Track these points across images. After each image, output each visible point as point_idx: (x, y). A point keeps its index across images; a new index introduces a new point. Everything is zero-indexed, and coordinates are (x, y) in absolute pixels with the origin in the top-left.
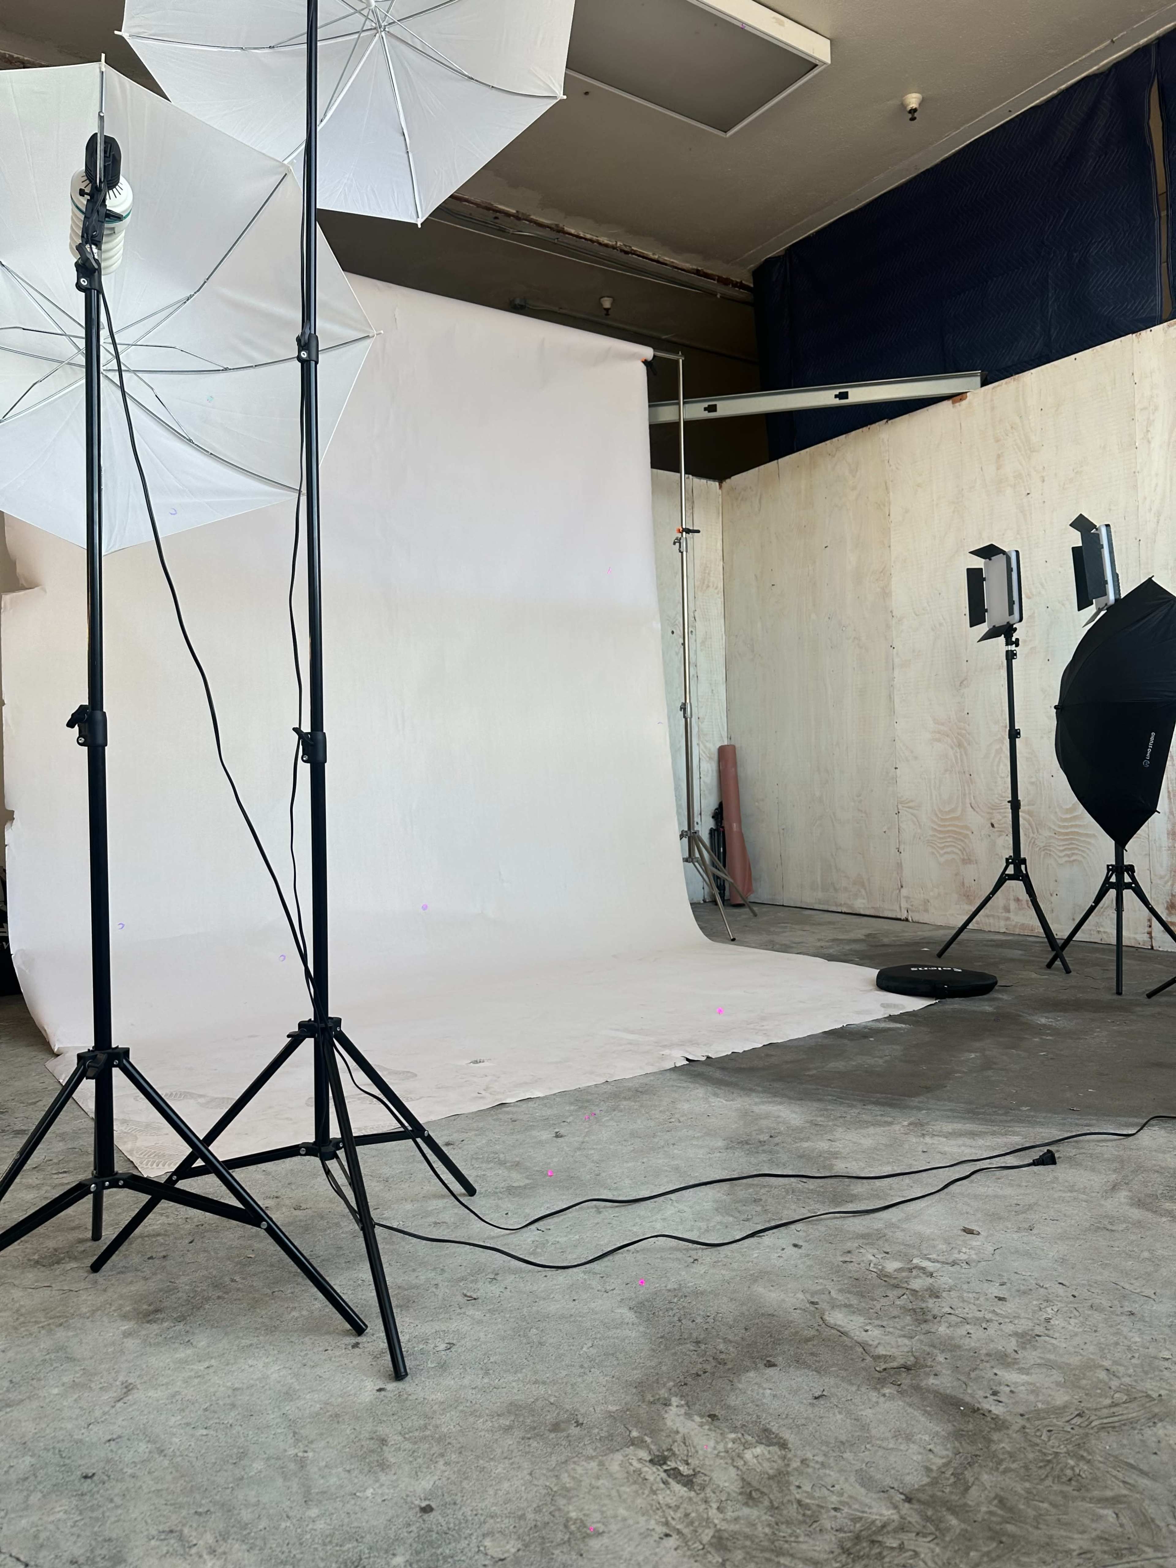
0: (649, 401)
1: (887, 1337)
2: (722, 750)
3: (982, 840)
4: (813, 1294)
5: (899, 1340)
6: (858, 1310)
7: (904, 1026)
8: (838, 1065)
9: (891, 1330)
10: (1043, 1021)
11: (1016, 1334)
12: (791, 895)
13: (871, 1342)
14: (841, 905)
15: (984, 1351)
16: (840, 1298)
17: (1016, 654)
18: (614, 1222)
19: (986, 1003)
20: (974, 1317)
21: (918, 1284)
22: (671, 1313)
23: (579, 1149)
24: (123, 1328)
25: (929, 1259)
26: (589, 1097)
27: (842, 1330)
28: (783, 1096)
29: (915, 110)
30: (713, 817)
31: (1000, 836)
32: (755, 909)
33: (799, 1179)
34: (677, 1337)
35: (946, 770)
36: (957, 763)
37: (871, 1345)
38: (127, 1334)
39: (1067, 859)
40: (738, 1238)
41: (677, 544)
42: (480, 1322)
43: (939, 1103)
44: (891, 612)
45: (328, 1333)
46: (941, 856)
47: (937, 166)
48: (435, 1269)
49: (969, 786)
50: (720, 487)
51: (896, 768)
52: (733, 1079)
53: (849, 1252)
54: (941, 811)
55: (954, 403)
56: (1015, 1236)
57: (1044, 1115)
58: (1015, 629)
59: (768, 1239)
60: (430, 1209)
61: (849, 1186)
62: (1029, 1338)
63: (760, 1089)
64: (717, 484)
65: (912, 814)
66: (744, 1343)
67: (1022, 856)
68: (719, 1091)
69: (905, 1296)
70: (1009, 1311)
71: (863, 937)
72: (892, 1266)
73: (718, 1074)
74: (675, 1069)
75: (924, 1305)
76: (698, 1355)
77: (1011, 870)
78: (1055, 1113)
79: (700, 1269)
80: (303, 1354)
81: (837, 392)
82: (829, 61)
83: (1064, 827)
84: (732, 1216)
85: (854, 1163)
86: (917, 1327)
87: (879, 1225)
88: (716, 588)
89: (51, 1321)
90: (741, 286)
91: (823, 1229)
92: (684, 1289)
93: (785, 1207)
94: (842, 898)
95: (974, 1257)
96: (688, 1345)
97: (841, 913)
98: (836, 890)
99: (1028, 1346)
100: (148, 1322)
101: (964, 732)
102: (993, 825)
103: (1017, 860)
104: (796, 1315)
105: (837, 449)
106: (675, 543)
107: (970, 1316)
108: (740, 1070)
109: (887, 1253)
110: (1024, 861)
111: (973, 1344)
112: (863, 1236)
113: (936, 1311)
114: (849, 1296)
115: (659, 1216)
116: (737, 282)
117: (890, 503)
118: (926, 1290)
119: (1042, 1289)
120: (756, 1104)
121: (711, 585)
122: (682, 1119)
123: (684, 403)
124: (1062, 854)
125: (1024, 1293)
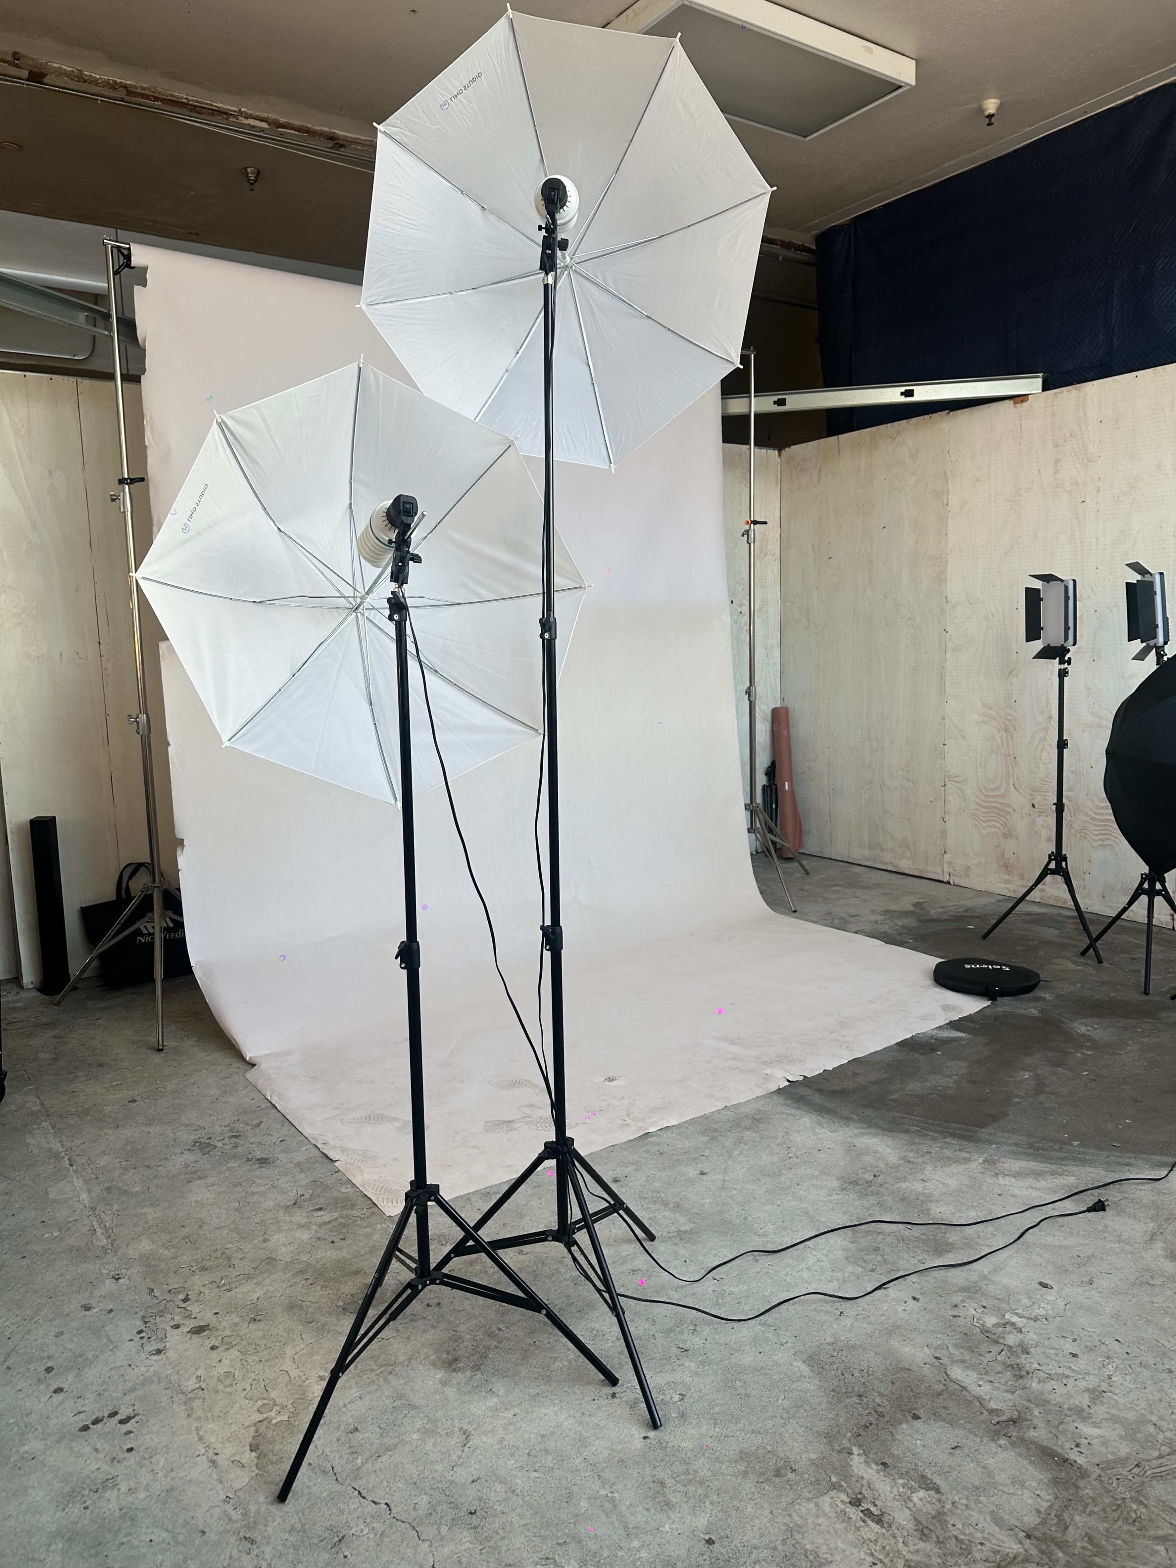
0: (722, 394)
1: (995, 1392)
2: (775, 712)
3: (1023, 818)
4: (936, 1348)
5: (1005, 1394)
6: (972, 1366)
7: (964, 1035)
8: (914, 1087)
9: (997, 1385)
10: (1082, 1029)
11: (1088, 1390)
12: (838, 850)
13: (985, 1397)
14: (886, 864)
15: (1066, 1406)
16: (957, 1353)
17: (1067, 673)
18: (771, 1272)
19: (1031, 1004)
20: (1056, 1373)
21: (1012, 1339)
22: (835, 1367)
23: (723, 1188)
24: (438, 1376)
25: (1017, 1314)
26: (716, 1126)
27: (962, 1384)
28: (877, 1126)
29: (993, 115)
30: (766, 774)
31: (1040, 816)
32: (805, 863)
33: (905, 1225)
34: (844, 1390)
35: (992, 751)
36: (1003, 745)
37: (985, 1400)
38: (444, 1383)
39: (1101, 843)
40: (869, 1290)
41: (746, 536)
42: (697, 1373)
43: (1006, 1135)
44: (946, 597)
45: (589, 1383)
46: (984, 828)
47: (1008, 154)
48: (647, 1319)
49: (1013, 768)
50: (780, 455)
51: (945, 744)
52: (831, 1105)
53: (956, 1306)
54: (985, 788)
55: (1015, 403)
56: (1080, 1290)
57: (1091, 1151)
58: (1068, 651)
59: (892, 1291)
60: (624, 1254)
61: (945, 1233)
62: (1097, 1393)
63: (855, 1117)
64: (776, 452)
65: (958, 788)
66: (894, 1397)
67: (1064, 853)
68: (823, 1121)
69: (1004, 1352)
70: (1082, 1367)
71: (912, 908)
72: (990, 1321)
73: (817, 1099)
74: (779, 1091)
75: (1018, 1361)
76: (863, 1408)
77: (1053, 865)
78: (1100, 1149)
79: (847, 1322)
80: (578, 1403)
81: (903, 389)
82: (913, 83)
83: (1100, 814)
84: (861, 1266)
85: (946, 1207)
86: (1016, 1382)
87: (974, 1277)
88: (774, 555)
89: (382, 1369)
90: (803, 249)
91: (932, 1281)
92: (839, 1343)
93: (899, 1256)
94: (888, 857)
95: (1050, 1312)
96: (854, 1399)
97: (886, 870)
98: (882, 850)
99: (1097, 1402)
100: (454, 1370)
101: (1011, 718)
102: (1033, 806)
103: (1059, 856)
104: (926, 1370)
105: (898, 433)
106: (743, 535)
107: (1053, 1372)
108: (833, 1094)
109: (984, 1307)
110: (1065, 859)
111: (1058, 1400)
112: (965, 1289)
113: (1027, 1368)
114: (962, 1351)
115: (802, 1266)
116: (799, 245)
117: (948, 493)
118: (1019, 1346)
119: (1104, 1346)
120: (856, 1136)
121: (769, 552)
122: (798, 1154)
123: (755, 396)
124: (1097, 838)
125: (1091, 1349)
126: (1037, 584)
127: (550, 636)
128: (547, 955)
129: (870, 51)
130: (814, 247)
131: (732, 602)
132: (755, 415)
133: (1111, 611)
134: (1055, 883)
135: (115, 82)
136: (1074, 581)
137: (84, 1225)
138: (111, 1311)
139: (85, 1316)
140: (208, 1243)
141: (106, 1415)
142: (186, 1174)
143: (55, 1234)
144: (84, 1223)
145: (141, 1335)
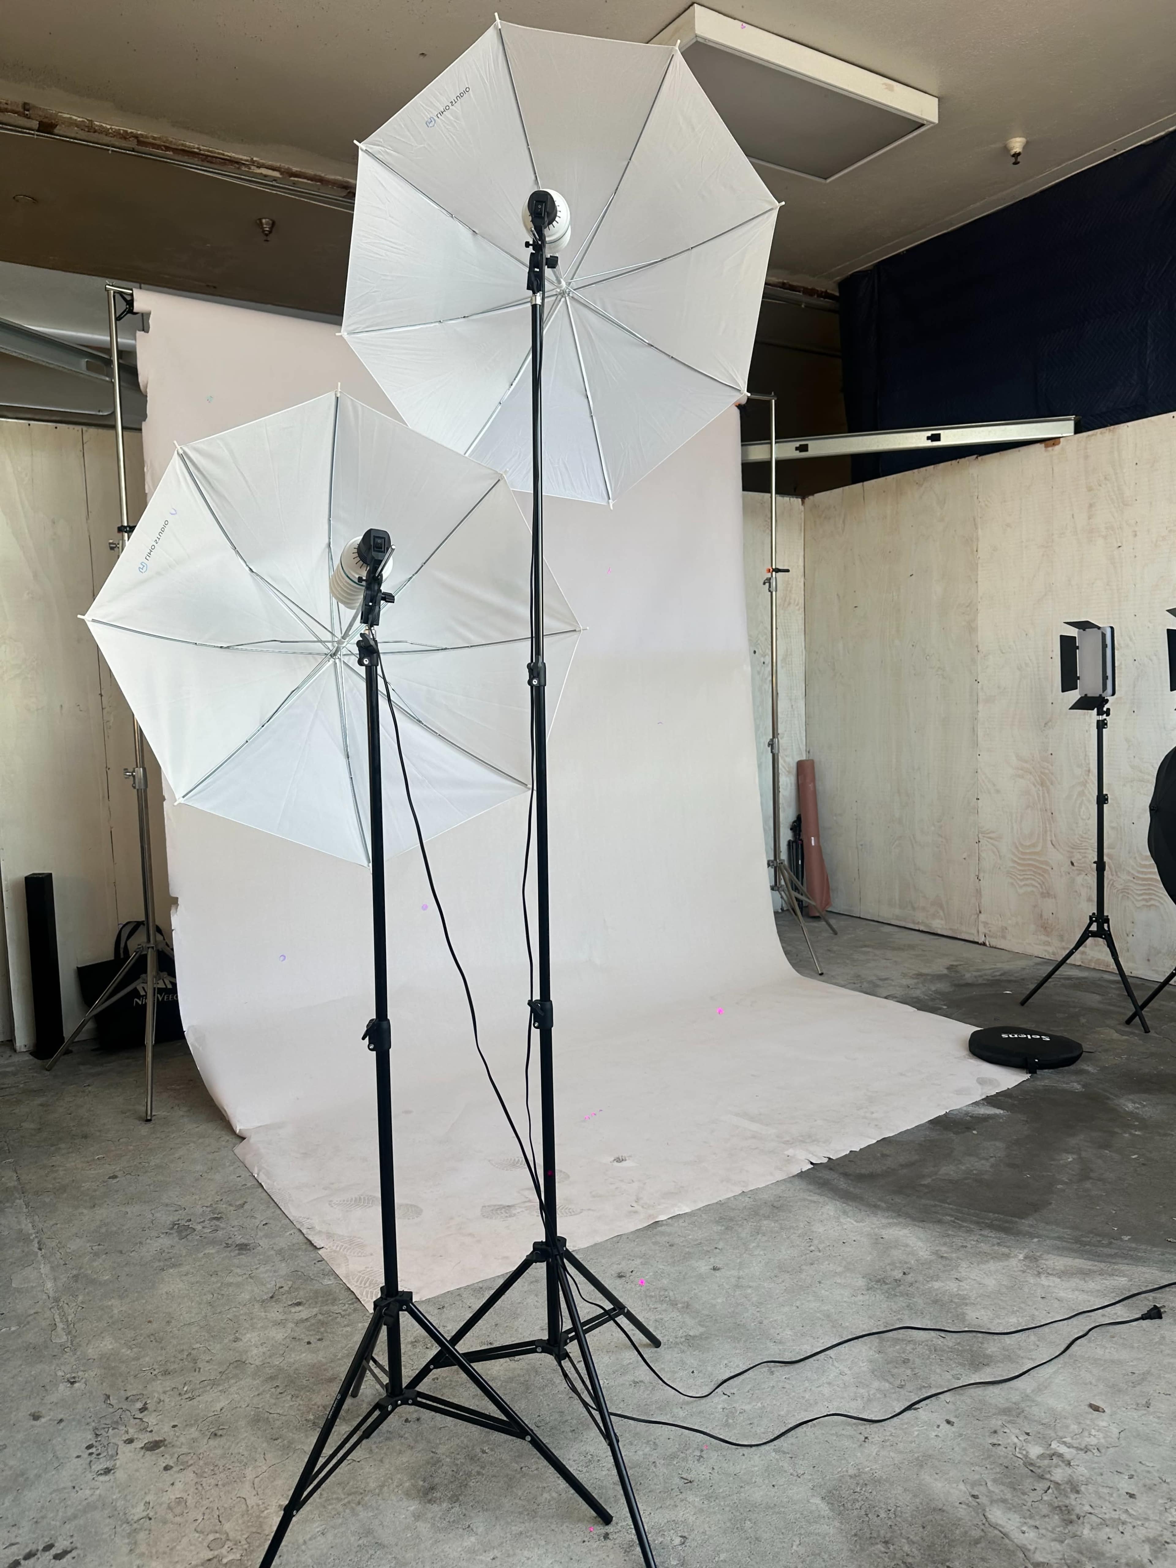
0: (742, 441)
1: (1041, 1541)
2: (800, 765)
3: (1061, 876)
4: (974, 1484)
5: (1052, 1544)
6: (1014, 1507)
7: (1002, 1112)
8: (948, 1170)
9: (1043, 1531)
10: (1130, 1107)
11: (1148, 1540)
12: (870, 908)
13: (1029, 1547)
14: (918, 923)
15: (1123, 1561)
16: (997, 1491)
17: (1106, 724)
18: (787, 1386)
19: (1073, 1078)
20: (1111, 1518)
21: (1059, 1474)
22: (857, 1505)
23: (737, 1286)
24: (412, 1508)
25: (1065, 1443)
26: (732, 1214)
27: (1002, 1530)
28: (908, 1216)
29: (1019, 154)
30: (791, 829)
31: (1079, 875)
32: (832, 922)
33: (938, 1333)
34: (868, 1535)
35: (1028, 807)
36: (1039, 800)
37: (1029, 1550)
38: (417, 1517)
39: (1144, 903)
40: (898, 1411)
41: (767, 584)
42: (701, 1510)
43: (1048, 1227)
44: (977, 647)
45: (580, 1520)
46: (1021, 887)
47: (1035, 195)
48: (648, 1441)
49: (1050, 824)
50: (803, 503)
51: (978, 799)
52: (857, 1191)
53: (995, 1432)
54: (1022, 845)
55: (1046, 446)
56: (1135, 1415)
57: (1143, 1247)
58: (1107, 701)
59: (923, 1413)
60: (625, 1363)
61: (982, 1343)
62: (1159, 1545)
63: (883, 1205)
64: (800, 500)
65: (993, 845)
66: (925, 1544)
67: (1105, 914)
68: (848, 1208)
69: (1050, 1491)
70: (1140, 1511)
71: (945, 972)
72: (1035, 1451)
73: (842, 1184)
74: (802, 1175)
75: (1067, 1502)
76: (889, 1558)
77: (1094, 927)
78: (1154, 1245)
79: (872, 1449)
80: (566, 1545)
81: (929, 434)
82: (936, 121)
83: (1142, 873)
84: (888, 1381)
85: (983, 1312)
86: (1065, 1528)
87: (1015, 1397)
88: (798, 605)
89: (350, 1498)
90: (826, 295)
91: (969, 1401)
92: (863, 1476)
93: (931, 1370)
94: (920, 916)
95: (1102, 1441)
96: (879, 1546)
97: (919, 931)
98: (914, 909)
99: (1160, 1555)
100: (430, 1501)
101: (1047, 771)
102: (1072, 864)
103: (1100, 918)
104: (962, 1511)
105: (925, 479)
106: (764, 583)
107: (1107, 1516)
108: (860, 1178)
109: (1028, 1434)
110: (1107, 920)
111: (1114, 1552)
112: (1006, 1411)
113: (1078, 1510)
114: (1003, 1488)
115: (824, 1379)
116: (822, 292)
117: (978, 539)
118: (1067, 1483)
119: (1165, 1485)
120: (885, 1227)
121: (792, 601)
122: (821, 1247)
123: (776, 443)
124: (1140, 898)
125: (1150, 1488)
126: (1073, 632)
127: (539, 682)
128: (536, 1033)
129: (891, 89)
130: (837, 294)
131: (755, 652)
132: (777, 462)
133: (1151, 660)
134: (1096, 945)
135: (126, 132)
136: (1112, 628)
137: (45, 1319)
138: (61, 1421)
139: (32, 1426)
140: (175, 1342)
141: (41, 1548)
142: (159, 1261)
143: (13, 1329)
144: (45, 1316)
145: (90, 1451)
